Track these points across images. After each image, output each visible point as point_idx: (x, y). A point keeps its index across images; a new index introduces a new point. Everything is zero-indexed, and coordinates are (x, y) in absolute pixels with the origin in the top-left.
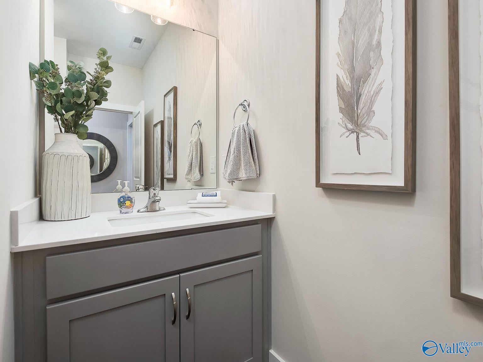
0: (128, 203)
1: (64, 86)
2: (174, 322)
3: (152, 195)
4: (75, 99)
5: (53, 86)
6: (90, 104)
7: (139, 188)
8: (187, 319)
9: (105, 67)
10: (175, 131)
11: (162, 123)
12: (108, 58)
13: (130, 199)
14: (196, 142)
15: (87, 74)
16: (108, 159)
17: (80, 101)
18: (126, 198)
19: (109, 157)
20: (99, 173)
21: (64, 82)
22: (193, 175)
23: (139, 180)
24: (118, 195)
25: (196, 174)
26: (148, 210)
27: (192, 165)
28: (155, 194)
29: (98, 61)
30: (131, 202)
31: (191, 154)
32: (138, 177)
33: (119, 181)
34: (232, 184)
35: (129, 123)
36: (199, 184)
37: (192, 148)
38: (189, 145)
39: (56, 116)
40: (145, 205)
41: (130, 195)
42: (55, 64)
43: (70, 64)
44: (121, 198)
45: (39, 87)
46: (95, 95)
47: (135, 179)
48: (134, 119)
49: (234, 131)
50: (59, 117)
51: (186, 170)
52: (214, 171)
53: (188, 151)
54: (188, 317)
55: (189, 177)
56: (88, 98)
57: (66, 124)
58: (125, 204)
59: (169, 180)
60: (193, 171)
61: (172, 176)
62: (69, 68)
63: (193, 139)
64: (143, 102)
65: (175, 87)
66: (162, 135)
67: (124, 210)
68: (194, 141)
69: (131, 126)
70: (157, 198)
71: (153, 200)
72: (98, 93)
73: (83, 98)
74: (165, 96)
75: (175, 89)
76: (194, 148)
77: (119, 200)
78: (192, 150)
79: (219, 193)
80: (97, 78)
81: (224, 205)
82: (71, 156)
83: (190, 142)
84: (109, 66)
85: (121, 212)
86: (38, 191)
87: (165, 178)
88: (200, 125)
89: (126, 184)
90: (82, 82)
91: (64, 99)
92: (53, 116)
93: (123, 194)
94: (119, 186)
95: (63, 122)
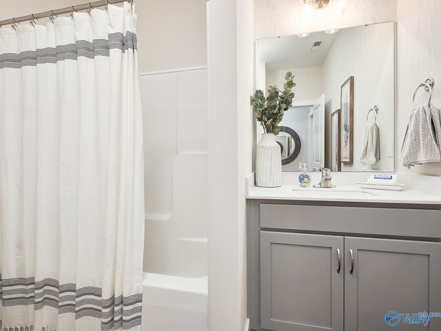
0: (306, 180)
1: (266, 103)
2: (339, 271)
3: (324, 174)
4: (273, 111)
5: (261, 106)
6: (281, 112)
7: (316, 169)
8: (350, 273)
9: (290, 84)
10: (352, 118)
11: (339, 112)
12: (292, 78)
13: (307, 177)
14: (372, 127)
15: (279, 92)
16: (294, 146)
17: (275, 112)
18: (305, 176)
19: (294, 144)
20: (287, 157)
21: (266, 100)
22: (368, 158)
23: (319, 163)
24: (299, 174)
25: (371, 158)
26: (322, 186)
27: (368, 149)
28: (327, 174)
29: (286, 82)
30: (309, 179)
31: (366, 139)
32: (318, 161)
33: (300, 164)
34: (409, 168)
35: (310, 115)
36: (375, 168)
37: (367, 133)
38: (365, 131)
39: (262, 122)
40: (319, 182)
41: (308, 174)
42: (262, 91)
43: (270, 89)
44: (301, 175)
45: (254, 108)
46: (284, 106)
47: (315, 162)
48: (315, 111)
49: (412, 113)
50: (263, 123)
51: (361, 154)
52: (392, 155)
53: (364, 136)
54: (351, 272)
55: (364, 161)
56: (280, 109)
57: (267, 128)
58: (304, 180)
59: (346, 163)
60: (368, 155)
61: (348, 160)
62: (269, 91)
63: (369, 124)
64: (323, 95)
65: (351, 77)
66: (339, 123)
67: (303, 184)
68: (369, 127)
69: (312, 117)
70: (328, 177)
71: (325, 178)
72: (286, 104)
73: (277, 109)
74: (342, 87)
75: (352, 79)
76: (369, 133)
77: (300, 177)
78: (367, 135)
79: (394, 177)
80: (285, 93)
81: (400, 188)
82: (270, 148)
83: (365, 127)
84: (293, 82)
85: (301, 186)
86: (254, 168)
87: (342, 162)
88: (377, 110)
89: (305, 166)
90: (276, 99)
91: (266, 112)
92: (260, 122)
93: (303, 173)
94: (300, 167)
95: (266, 126)
